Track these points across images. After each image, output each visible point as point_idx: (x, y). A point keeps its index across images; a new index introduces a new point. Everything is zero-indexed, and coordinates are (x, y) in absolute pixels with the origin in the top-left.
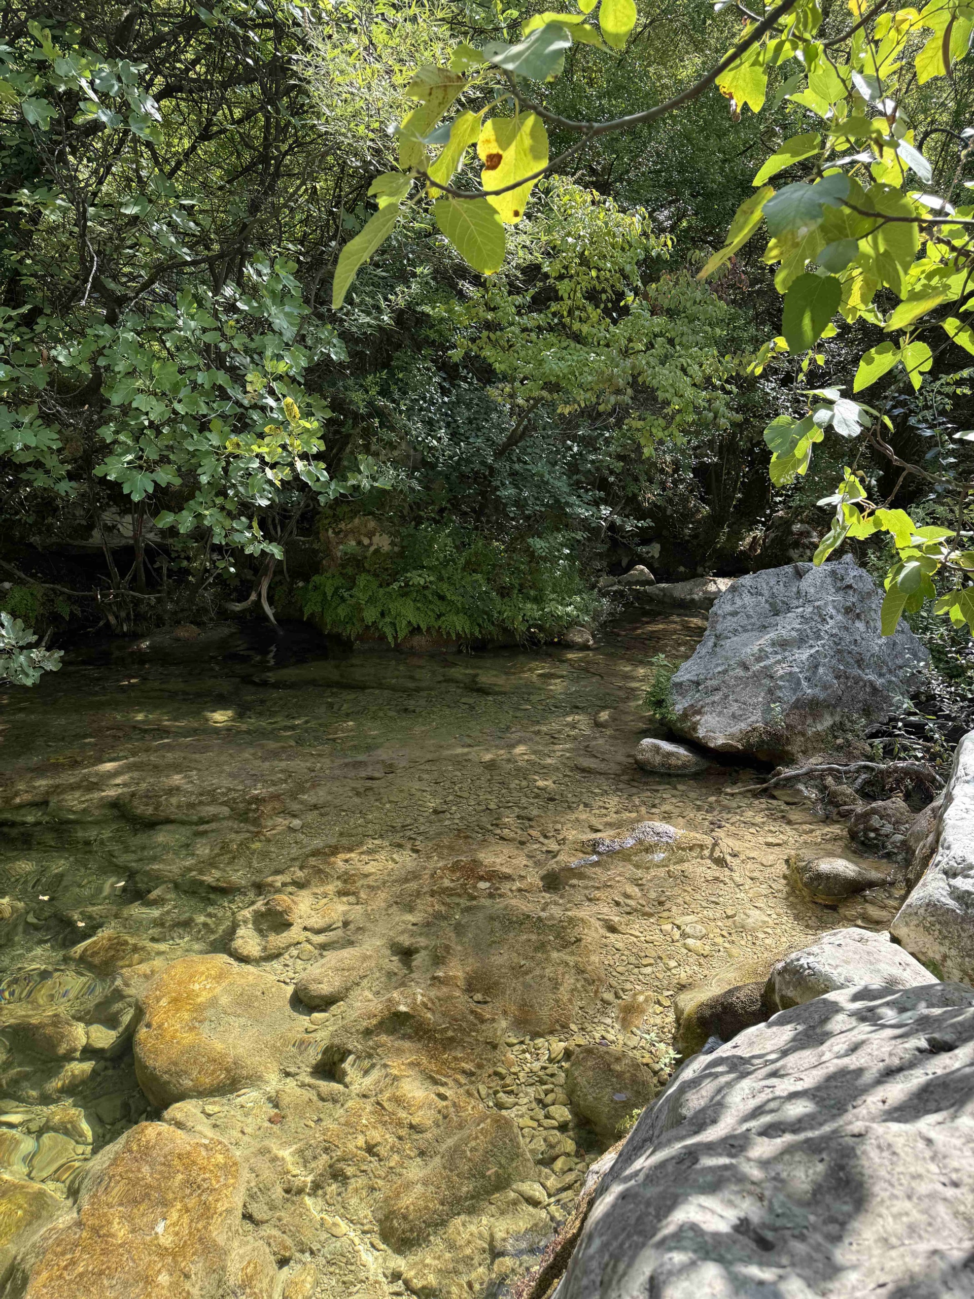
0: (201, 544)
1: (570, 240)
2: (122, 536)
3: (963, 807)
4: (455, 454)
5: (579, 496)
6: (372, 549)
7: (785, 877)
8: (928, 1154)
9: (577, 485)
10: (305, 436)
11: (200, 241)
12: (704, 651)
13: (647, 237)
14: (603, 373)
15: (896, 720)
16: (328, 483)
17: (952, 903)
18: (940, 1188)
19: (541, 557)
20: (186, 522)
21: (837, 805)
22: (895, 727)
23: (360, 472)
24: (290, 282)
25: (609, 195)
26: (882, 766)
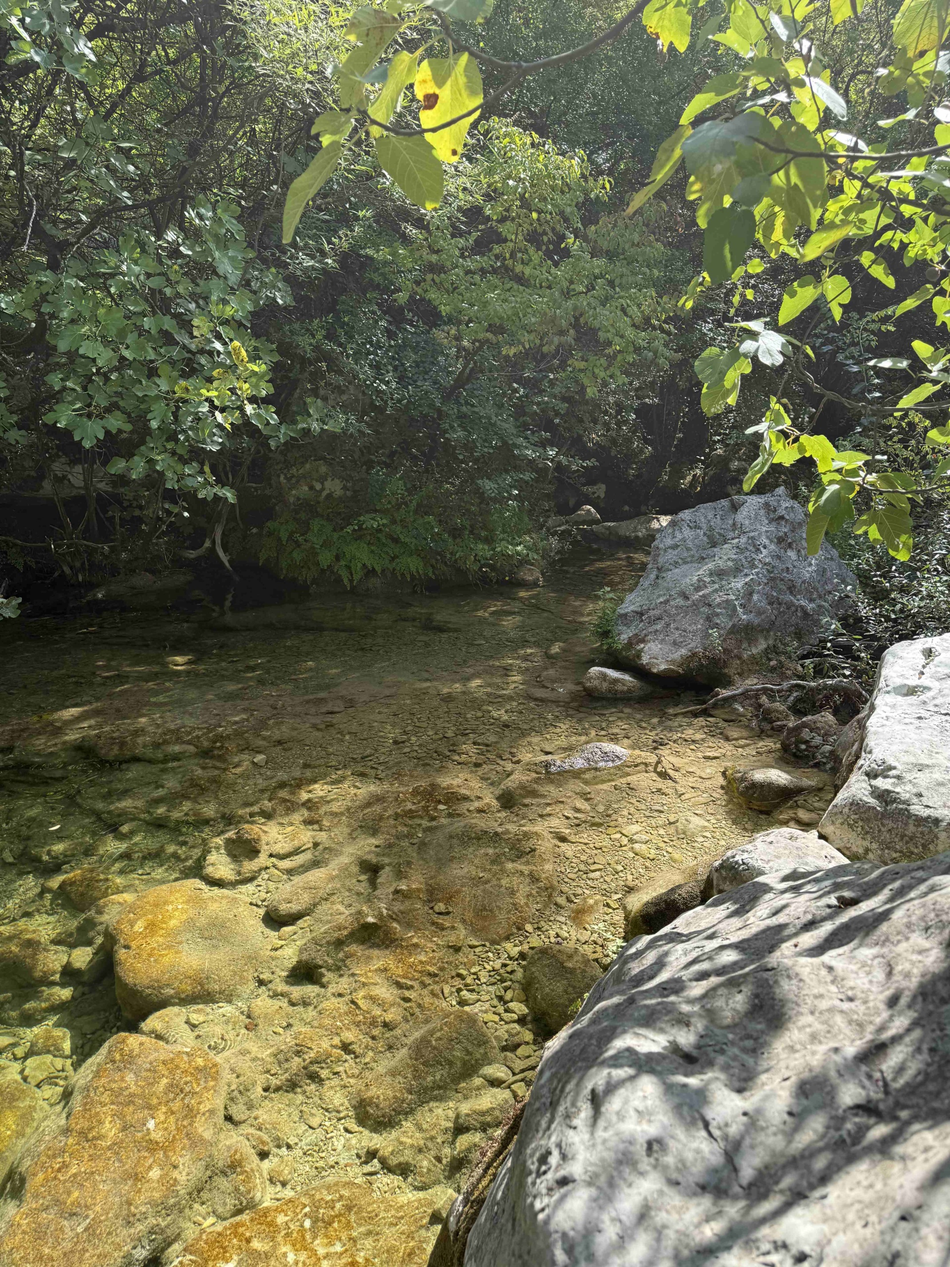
0: (153, 491)
1: (511, 182)
2: (73, 486)
3: (884, 715)
4: (404, 396)
5: (526, 438)
6: (324, 494)
7: (722, 787)
8: (829, 978)
9: (525, 427)
10: (254, 380)
11: (141, 184)
12: (647, 583)
13: (586, 181)
14: (545, 314)
15: (825, 641)
16: (277, 427)
17: (872, 801)
18: (838, 1003)
19: (491, 499)
20: (137, 469)
21: (771, 722)
22: (825, 648)
23: (309, 415)
24: (234, 226)
25: (548, 138)
26: (813, 684)
